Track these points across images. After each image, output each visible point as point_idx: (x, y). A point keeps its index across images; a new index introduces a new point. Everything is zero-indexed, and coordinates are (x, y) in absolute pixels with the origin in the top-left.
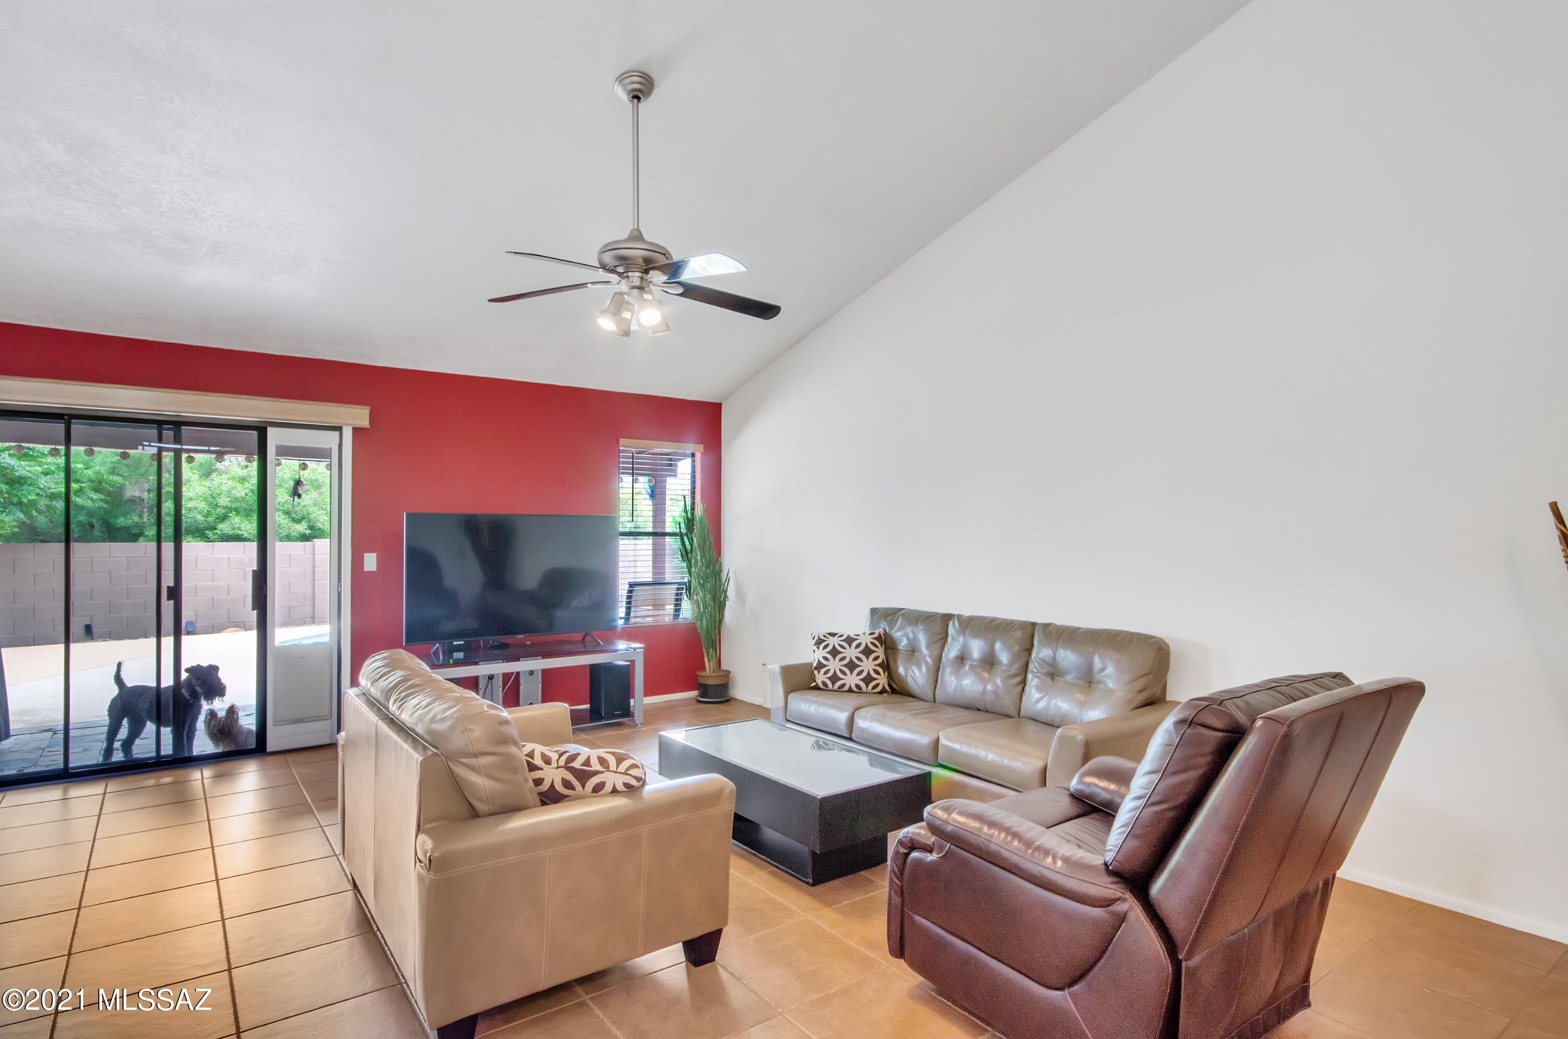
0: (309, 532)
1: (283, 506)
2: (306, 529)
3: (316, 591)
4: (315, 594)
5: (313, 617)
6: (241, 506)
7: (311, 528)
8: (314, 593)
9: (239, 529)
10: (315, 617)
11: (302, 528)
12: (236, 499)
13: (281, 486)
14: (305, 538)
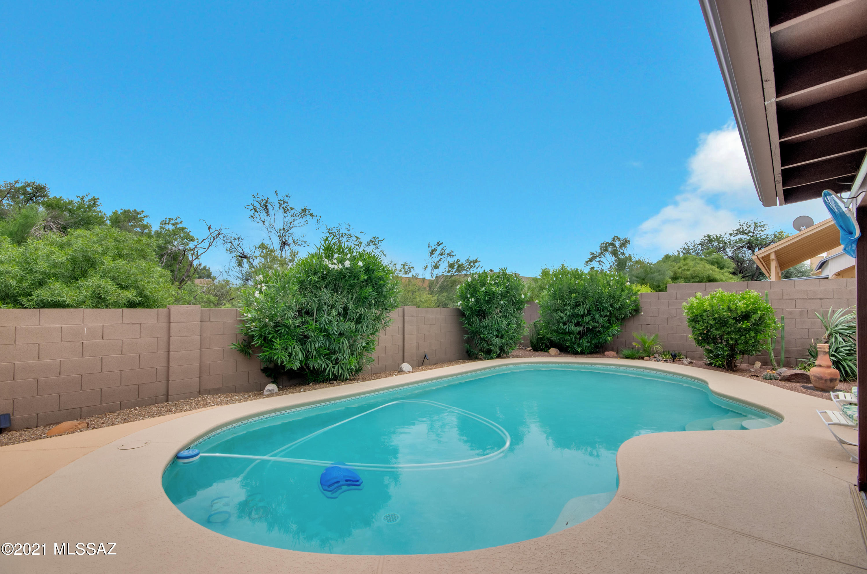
0: (139, 299)
1: (109, 273)
2: (136, 296)
3: (171, 364)
4: (170, 368)
5: (167, 395)
6: (61, 272)
7: (140, 294)
8: (168, 367)
9: (59, 295)
10: (170, 394)
11: (131, 294)
12: (55, 265)
13: (105, 254)
14: (131, 305)
